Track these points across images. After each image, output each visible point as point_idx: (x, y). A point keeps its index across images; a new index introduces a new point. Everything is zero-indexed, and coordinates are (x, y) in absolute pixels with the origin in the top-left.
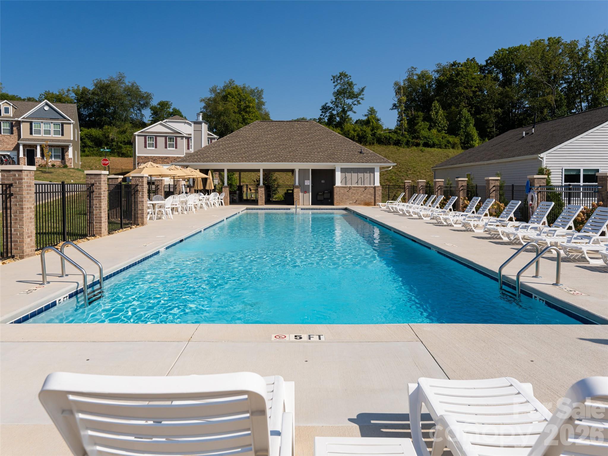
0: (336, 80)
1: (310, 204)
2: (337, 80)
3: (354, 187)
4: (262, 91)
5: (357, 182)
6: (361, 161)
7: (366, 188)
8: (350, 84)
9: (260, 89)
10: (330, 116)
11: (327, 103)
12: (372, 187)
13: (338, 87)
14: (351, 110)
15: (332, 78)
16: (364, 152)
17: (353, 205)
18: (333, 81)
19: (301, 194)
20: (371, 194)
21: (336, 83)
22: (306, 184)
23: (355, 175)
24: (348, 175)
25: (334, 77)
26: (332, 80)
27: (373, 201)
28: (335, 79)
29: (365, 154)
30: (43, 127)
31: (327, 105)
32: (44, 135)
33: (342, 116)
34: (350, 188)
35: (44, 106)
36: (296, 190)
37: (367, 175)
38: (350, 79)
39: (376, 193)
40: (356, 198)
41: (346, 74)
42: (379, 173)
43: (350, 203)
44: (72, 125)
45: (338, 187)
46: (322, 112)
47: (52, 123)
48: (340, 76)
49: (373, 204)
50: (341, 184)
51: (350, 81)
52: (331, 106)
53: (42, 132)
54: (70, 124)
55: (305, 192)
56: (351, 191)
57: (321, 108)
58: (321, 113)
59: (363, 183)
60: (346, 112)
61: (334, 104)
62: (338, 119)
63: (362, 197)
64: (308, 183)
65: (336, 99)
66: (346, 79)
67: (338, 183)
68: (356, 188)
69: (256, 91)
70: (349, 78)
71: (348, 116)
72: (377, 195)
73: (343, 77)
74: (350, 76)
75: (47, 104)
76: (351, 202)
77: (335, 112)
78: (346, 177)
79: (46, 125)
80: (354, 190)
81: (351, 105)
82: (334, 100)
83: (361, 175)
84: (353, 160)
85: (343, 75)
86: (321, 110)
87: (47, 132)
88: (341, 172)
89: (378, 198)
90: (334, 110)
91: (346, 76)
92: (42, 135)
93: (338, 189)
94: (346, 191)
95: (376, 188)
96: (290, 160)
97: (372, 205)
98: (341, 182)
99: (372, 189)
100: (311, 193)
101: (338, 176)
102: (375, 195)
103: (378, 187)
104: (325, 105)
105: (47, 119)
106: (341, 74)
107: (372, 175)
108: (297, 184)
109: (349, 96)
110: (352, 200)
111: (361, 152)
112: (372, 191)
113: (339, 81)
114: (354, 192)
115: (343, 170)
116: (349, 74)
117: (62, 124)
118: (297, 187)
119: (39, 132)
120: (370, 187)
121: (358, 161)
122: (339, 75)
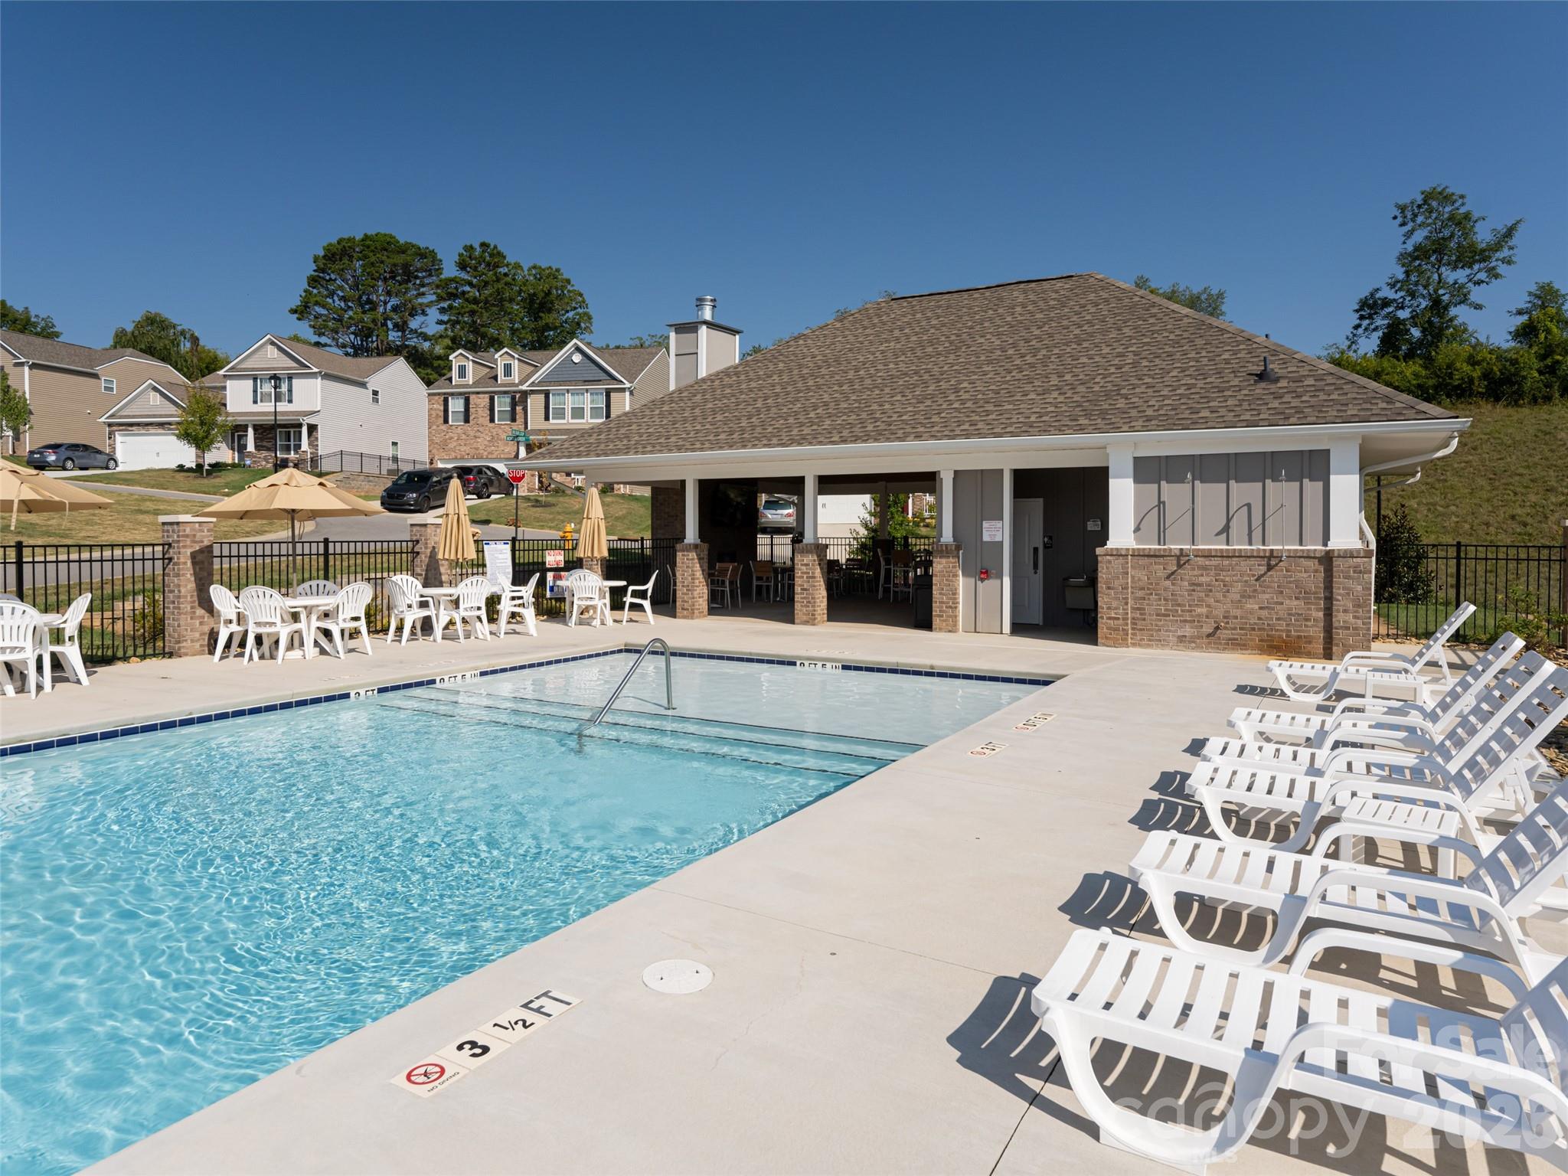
0: (1409, 215)
1: (1007, 628)
2: (1415, 216)
3: (1208, 555)
4: (1221, 295)
5: (1226, 529)
6: (1247, 416)
7: (1271, 560)
8: (1463, 222)
9: (1215, 292)
10: (1389, 326)
11: (1377, 290)
12: (1308, 556)
13: (1419, 236)
14: (1464, 300)
15: (1398, 213)
16: (1281, 372)
17: (1198, 648)
18: (1400, 220)
19: (962, 583)
20: (1303, 594)
21: (1409, 227)
22: (986, 538)
23: (1210, 494)
24: (1175, 494)
25: (1403, 209)
26: (1395, 218)
27: (1317, 632)
28: (1406, 214)
29: (1283, 383)
30: (570, 402)
31: (1379, 295)
32: (571, 421)
33: (1430, 322)
34: (1181, 559)
35: (572, 354)
36: (939, 565)
37: (1281, 492)
38: (1463, 204)
39: (1338, 592)
40: (1219, 612)
41: (1449, 191)
42: (1355, 479)
43: (1181, 639)
44: (627, 393)
45: (1118, 554)
46: (1362, 318)
47: (587, 390)
48: (1425, 201)
49: (1319, 647)
50: (1138, 540)
51: (1462, 210)
52: (1390, 294)
53: (568, 413)
54: (623, 390)
55: (985, 574)
56: (1187, 572)
57: (1357, 307)
58: (1358, 321)
59: (1257, 534)
60: (1446, 308)
61: (1400, 289)
62: (1416, 333)
63: (1251, 605)
64: (998, 531)
65: (1407, 273)
66: (1448, 209)
67: (1122, 533)
68: (1214, 562)
69: (1204, 297)
70: (1457, 205)
71: (1451, 320)
72: (1341, 602)
73: (1434, 204)
74: (1462, 197)
75: (578, 349)
76: (1188, 630)
77: (1404, 314)
78: (1161, 503)
79: (576, 397)
80: (1205, 568)
81: (1462, 286)
82: (1401, 276)
83: (1244, 492)
84: (1205, 413)
85: (1435, 198)
86: (1357, 311)
87: (578, 413)
88: (1138, 479)
89: (1350, 617)
90: (1402, 308)
91: (1446, 198)
92: (568, 421)
93: (1117, 563)
94: (1161, 574)
95: (1336, 562)
96: (900, 433)
97: (1310, 655)
98: (1137, 529)
99: (1312, 564)
100: (1007, 581)
101: (1123, 494)
102: (1329, 599)
103: (1349, 554)
104: (1372, 295)
105: (576, 382)
106: (1428, 197)
107: (1312, 488)
108: (947, 536)
109: (1459, 260)
110: (1194, 622)
111: (1261, 377)
112: (1313, 579)
113: (1420, 219)
114: (1203, 579)
115: (1147, 470)
116: (1458, 192)
117: (608, 393)
118: (946, 552)
119: (560, 413)
120: (1294, 556)
121: (1230, 417)
122: (1419, 199)
